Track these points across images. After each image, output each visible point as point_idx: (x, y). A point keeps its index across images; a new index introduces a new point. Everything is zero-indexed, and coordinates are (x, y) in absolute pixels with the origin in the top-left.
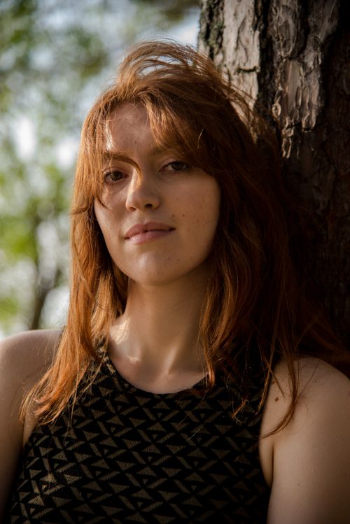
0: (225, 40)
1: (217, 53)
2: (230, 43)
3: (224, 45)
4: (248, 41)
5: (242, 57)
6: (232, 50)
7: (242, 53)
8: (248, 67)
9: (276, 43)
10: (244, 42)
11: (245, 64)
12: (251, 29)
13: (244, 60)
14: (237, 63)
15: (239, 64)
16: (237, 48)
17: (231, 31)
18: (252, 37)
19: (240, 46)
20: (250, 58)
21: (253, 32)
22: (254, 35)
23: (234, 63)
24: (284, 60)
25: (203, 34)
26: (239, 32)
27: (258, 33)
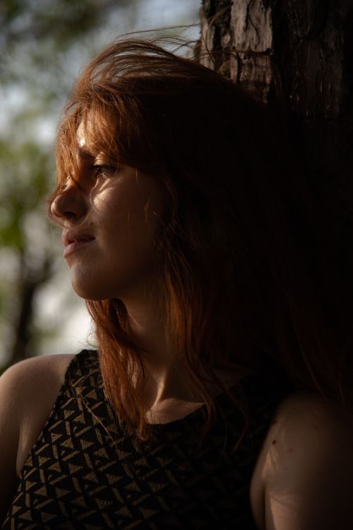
0: (233, 18)
1: (225, 34)
2: (238, 22)
3: (232, 24)
4: (259, 20)
5: (253, 39)
6: (241, 30)
7: (252, 33)
8: (260, 49)
9: (292, 21)
10: (255, 21)
11: (256, 47)
12: (262, 6)
13: (255, 41)
14: (248, 45)
15: (250, 46)
16: (246, 29)
17: (240, 9)
18: (263, 15)
19: (250, 26)
20: (261, 40)
21: (264, 9)
22: (266, 14)
23: (244, 45)
24: (302, 40)
25: (207, 11)
26: (248, 10)
27: (270, 11)
